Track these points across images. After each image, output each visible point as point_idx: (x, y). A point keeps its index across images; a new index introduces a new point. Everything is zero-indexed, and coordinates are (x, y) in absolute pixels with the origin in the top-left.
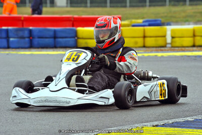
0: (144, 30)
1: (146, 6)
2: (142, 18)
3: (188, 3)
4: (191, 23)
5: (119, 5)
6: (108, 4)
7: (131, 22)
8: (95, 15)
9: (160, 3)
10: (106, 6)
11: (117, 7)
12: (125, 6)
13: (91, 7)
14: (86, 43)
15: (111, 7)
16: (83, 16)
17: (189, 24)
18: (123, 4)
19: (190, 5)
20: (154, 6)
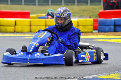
0: (46, 21)
1: (49, 5)
2: (45, 13)
3: (76, 3)
4: (77, 17)
5: (31, 3)
6: (23, 3)
7: (38, 15)
8: (13, 10)
9: (58, 3)
10: (21, 4)
11: (29, 5)
12: (35, 5)
13: (11, 4)
14: (6, 29)
15: (25, 5)
16: (4, 11)
17: (75, 18)
18: (34, 3)
19: (78, 5)
20: (54, 5)
